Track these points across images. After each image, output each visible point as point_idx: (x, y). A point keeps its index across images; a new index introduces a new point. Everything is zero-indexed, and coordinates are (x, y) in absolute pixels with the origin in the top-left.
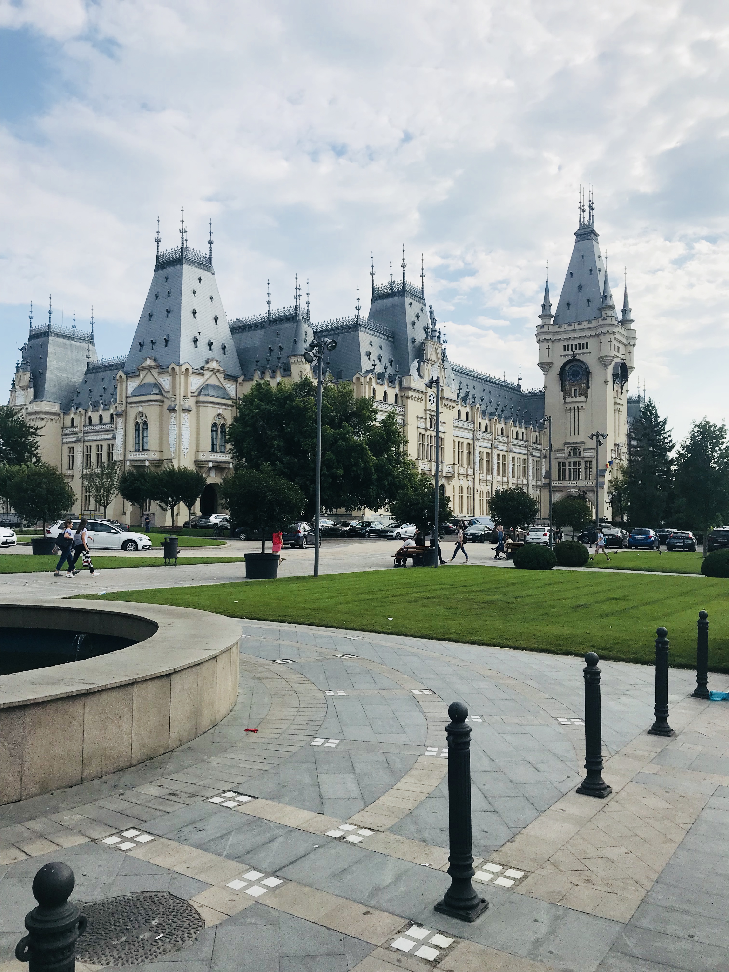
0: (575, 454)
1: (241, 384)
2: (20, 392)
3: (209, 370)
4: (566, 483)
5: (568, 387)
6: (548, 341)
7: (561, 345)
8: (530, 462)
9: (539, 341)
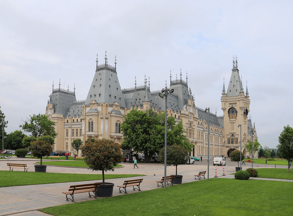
0: (233, 136)
1: (126, 110)
2: (49, 110)
3: (115, 105)
4: (230, 145)
5: (230, 116)
6: (224, 101)
7: (228, 103)
8: (220, 138)
9: (222, 102)
